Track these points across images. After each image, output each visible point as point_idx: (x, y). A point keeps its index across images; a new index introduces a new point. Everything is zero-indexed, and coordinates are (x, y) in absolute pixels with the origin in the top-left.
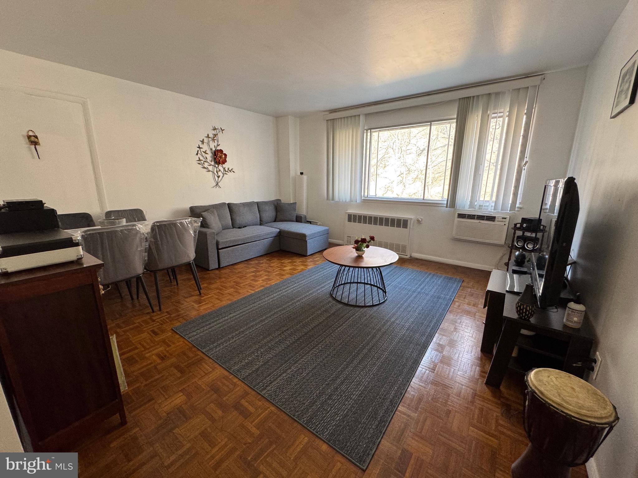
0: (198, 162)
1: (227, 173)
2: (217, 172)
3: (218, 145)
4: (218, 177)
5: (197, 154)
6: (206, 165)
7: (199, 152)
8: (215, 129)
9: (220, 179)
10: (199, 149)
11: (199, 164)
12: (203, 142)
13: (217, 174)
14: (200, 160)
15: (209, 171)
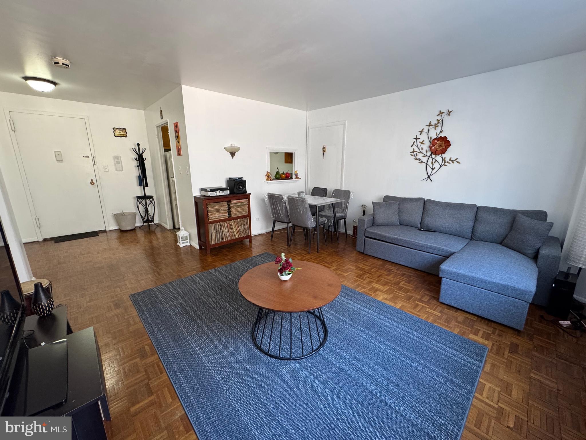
0: (412, 154)
1: (446, 164)
2: (432, 164)
3: (441, 132)
4: (433, 169)
5: (412, 146)
6: (420, 156)
7: (415, 144)
8: (441, 113)
9: (434, 171)
10: (415, 140)
11: (412, 155)
12: (421, 132)
13: (431, 166)
14: (414, 152)
15: (422, 162)
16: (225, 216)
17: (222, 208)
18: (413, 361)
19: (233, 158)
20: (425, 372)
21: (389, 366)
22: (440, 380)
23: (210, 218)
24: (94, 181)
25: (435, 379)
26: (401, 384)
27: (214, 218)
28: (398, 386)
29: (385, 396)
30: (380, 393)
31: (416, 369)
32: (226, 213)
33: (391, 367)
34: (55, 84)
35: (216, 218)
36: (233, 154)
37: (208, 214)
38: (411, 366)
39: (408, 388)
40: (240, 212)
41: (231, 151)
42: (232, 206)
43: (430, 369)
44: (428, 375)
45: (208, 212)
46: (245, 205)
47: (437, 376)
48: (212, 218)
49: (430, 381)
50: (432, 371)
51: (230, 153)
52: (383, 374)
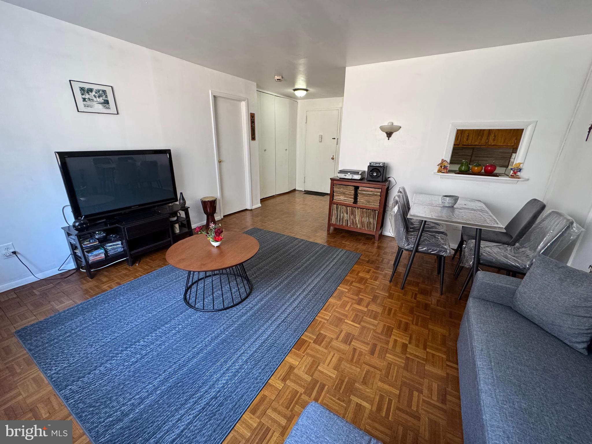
16: (349, 201)
17: (347, 192)
18: (163, 383)
19: (389, 139)
20: (143, 392)
21: (161, 358)
22: (127, 405)
23: (334, 199)
24: (334, 157)
25: (130, 400)
26: (138, 365)
27: (338, 199)
28: (136, 362)
29: (130, 351)
30: (135, 348)
31: (149, 383)
32: (351, 198)
33: (160, 359)
34: (307, 90)
35: (341, 201)
36: (389, 135)
37: (333, 194)
38: (156, 379)
39: (130, 370)
40: (369, 202)
41: (387, 131)
42: (359, 193)
43: (145, 398)
44: (138, 394)
45: (333, 192)
46: (376, 195)
47: (133, 404)
48: (337, 199)
49: (130, 394)
50: (142, 400)
51: (386, 133)
52: (153, 352)
